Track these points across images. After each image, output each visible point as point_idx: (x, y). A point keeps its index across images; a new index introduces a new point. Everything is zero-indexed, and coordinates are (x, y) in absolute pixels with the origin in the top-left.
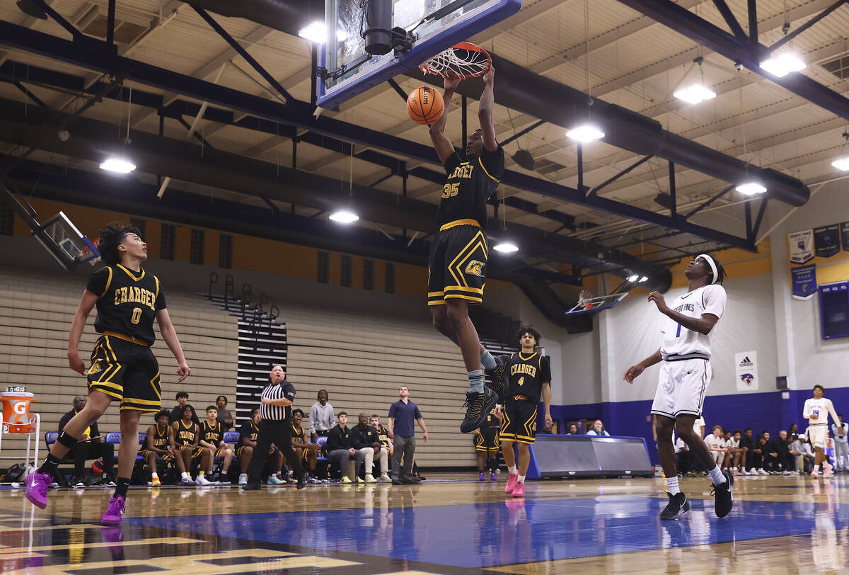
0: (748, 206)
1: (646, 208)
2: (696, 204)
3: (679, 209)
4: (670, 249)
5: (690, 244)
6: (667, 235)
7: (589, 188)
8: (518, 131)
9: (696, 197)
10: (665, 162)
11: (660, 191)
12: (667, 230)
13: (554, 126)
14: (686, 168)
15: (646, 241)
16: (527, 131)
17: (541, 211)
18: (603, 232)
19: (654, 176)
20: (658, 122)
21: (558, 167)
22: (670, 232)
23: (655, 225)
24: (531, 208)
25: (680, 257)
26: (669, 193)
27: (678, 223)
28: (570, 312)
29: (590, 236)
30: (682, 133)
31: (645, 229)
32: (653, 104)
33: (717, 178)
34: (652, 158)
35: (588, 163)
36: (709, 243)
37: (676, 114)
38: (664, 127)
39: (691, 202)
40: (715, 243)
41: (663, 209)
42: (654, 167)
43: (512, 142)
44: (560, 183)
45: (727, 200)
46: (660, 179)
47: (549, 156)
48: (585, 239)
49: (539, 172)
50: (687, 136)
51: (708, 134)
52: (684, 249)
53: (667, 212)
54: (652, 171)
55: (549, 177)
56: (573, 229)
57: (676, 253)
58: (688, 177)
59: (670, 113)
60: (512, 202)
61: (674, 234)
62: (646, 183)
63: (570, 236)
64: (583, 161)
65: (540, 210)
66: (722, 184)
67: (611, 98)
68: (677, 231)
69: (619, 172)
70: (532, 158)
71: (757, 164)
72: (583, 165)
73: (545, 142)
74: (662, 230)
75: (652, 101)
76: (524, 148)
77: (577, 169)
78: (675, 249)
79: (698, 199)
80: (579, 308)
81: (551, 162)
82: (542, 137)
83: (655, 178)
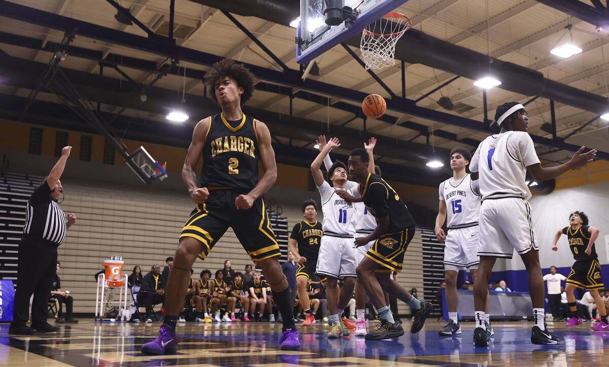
1: (535, 134)
2: (571, 130)
3: (558, 134)
6: (550, 152)
7: (491, 121)
8: (441, 84)
9: (572, 125)
10: (547, 101)
11: (544, 121)
12: (549, 148)
13: (466, 79)
14: (564, 104)
16: (447, 84)
17: (458, 139)
19: (539, 111)
20: (541, 73)
21: (470, 108)
22: (552, 149)
23: (541, 145)
24: (452, 137)
26: (551, 123)
27: (559, 143)
30: (559, 80)
32: (536, 61)
33: (588, 110)
34: (538, 99)
35: (491, 104)
37: (554, 67)
38: (545, 76)
39: (568, 128)
41: (547, 135)
42: (539, 105)
43: (436, 92)
44: (473, 118)
45: (595, 126)
46: (544, 113)
47: (464, 101)
49: (457, 111)
50: (564, 82)
51: (580, 79)
53: (550, 136)
54: (538, 108)
55: (465, 115)
58: (564, 111)
59: (549, 67)
60: (439, 133)
61: (555, 151)
62: (534, 116)
64: (487, 102)
65: (459, 138)
66: (590, 115)
67: (505, 58)
68: (557, 149)
70: (451, 103)
72: (487, 105)
73: (460, 91)
74: (546, 148)
75: (536, 59)
76: (445, 96)
77: (483, 109)
78: (557, 162)
81: (465, 105)
82: (458, 88)
83: (540, 113)
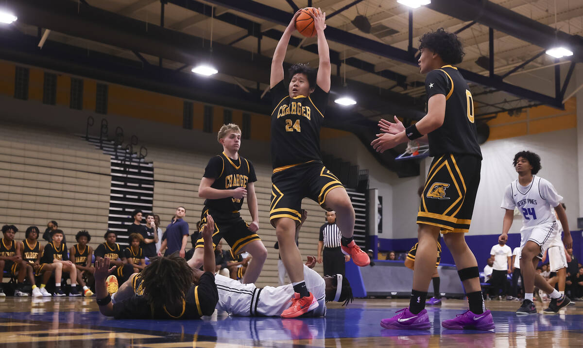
0: (557, 69)
1: (469, 70)
2: (511, 67)
3: (496, 71)
4: (488, 105)
5: (506, 101)
6: (485, 93)
9: (513, 60)
10: (486, 29)
11: (481, 54)
12: (485, 88)
14: (505, 34)
17: (376, 71)
19: (476, 41)
21: (393, 32)
22: (488, 90)
23: (475, 84)
24: (368, 67)
25: (497, 113)
26: (489, 57)
27: (496, 82)
28: (400, 157)
29: (419, 93)
30: (501, 3)
33: (533, 43)
34: (474, 25)
35: (419, 29)
36: (522, 101)
39: (508, 64)
40: (526, 101)
41: (483, 71)
42: (476, 33)
43: (350, 9)
44: (395, 45)
45: (540, 63)
46: (482, 44)
47: (385, 22)
48: (414, 96)
49: (375, 35)
50: (506, 6)
51: (525, 4)
52: (501, 106)
53: (486, 73)
54: (475, 37)
55: (386, 40)
56: (405, 87)
57: (493, 109)
58: (506, 42)
60: (352, 62)
61: (491, 92)
62: (469, 47)
63: (403, 93)
64: (414, 26)
65: (377, 69)
66: (535, 49)
70: (369, 24)
71: (567, 32)
72: (414, 30)
73: (380, 9)
74: (481, 88)
76: (362, 14)
77: (407, 35)
78: (492, 105)
79: (514, 62)
80: (407, 155)
81: (386, 28)
82: (379, 5)
83: (477, 43)
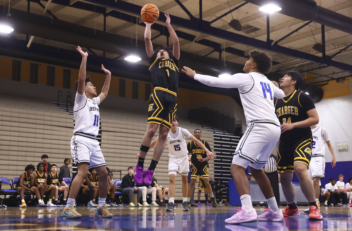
1: (308, 53)
2: (338, 50)
3: (327, 53)
4: (322, 76)
5: (334, 73)
6: (320, 68)
7: (273, 41)
8: (232, 9)
9: (338, 46)
10: (319, 25)
11: (316, 42)
12: (319, 65)
13: (253, 5)
14: (332, 28)
15: (307, 71)
16: (237, 8)
17: (246, 56)
18: (283, 67)
20: (315, 1)
21: (256, 29)
22: (322, 66)
23: (313, 62)
24: (241, 53)
25: (328, 81)
26: (322, 44)
27: (327, 60)
29: (275, 69)
30: (329, 8)
31: (307, 64)
33: (351, 34)
34: (311, 23)
35: (273, 27)
36: (346, 72)
38: (318, 4)
39: (335, 48)
40: (348, 72)
41: (318, 53)
42: (313, 28)
43: (228, 15)
44: (257, 38)
46: (316, 35)
47: (251, 23)
49: (244, 32)
50: (333, 9)
51: (346, 7)
52: (331, 76)
53: (320, 55)
54: (312, 31)
55: (252, 35)
57: (326, 79)
58: (333, 34)
60: (229, 50)
61: (324, 67)
62: (308, 38)
64: (270, 25)
65: (245, 54)
68: (325, 65)
69: (292, 31)
70: (240, 24)
72: (270, 27)
73: (248, 15)
74: (316, 65)
76: (235, 19)
77: (266, 31)
78: (325, 76)
79: (339, 47)
81: (252, 27)
82: (246, 12)
83: (313, 35)
